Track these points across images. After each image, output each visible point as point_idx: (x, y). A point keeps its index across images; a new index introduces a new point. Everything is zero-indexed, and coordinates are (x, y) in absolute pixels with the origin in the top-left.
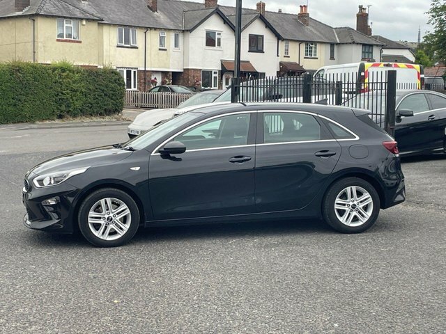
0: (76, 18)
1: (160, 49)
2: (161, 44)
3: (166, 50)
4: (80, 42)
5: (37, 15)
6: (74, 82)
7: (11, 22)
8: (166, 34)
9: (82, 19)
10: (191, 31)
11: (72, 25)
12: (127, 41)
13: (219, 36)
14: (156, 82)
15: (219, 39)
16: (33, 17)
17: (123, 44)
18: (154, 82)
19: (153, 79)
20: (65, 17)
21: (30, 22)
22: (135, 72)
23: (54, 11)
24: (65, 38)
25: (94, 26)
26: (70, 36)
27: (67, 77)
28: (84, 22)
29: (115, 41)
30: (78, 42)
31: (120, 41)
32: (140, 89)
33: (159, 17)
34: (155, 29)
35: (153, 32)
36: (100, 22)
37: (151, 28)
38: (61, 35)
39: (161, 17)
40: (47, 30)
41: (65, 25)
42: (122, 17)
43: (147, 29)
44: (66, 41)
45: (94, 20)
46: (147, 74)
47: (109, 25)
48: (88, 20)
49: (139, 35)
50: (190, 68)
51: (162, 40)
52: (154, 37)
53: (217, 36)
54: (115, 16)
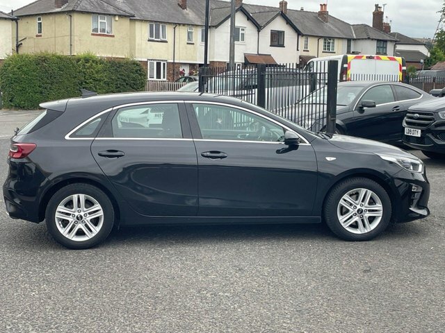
0: (110, 15)
1: (188, 43)
2: (189, 38)
3: (193, 44)
4: (113, 36)
5: (73, 11)
6: (97, 72)
7: (51, 18)
8: (194, 30)
9: (115, 15)
10: (216, 27)
11: (105, 21)
12: (157, 36)
13: (243, 32)
14: (184, 74)
15: (243, 34)
16: (70, 13)
17: (154, 38)
18: (182, 73)
19: (181, 70)
20: (99, 14)
21: (68, 17)
22: (164, 64)
23: (89, 8)
24: (99, 33)
25: (126, 22)
26: (104, 30)
27: (91, 67)
28: (117, 18)
29: (147, 35)
30: (111, 36)
31: (151, 35)
32: (169, 79)
33: (187, 14)
34: (184, 25)
35: (181, 27)
36: (132, 18)
37: (180, 24)
38: (95, 30)
39: (190, 14)
40: (83, 25)
41: (100, 21)
42: (154, 14)
43: (176, 24)
44: (100, 35)
45: (126, 16)
46: (176, 66)
47: (141, 21)
48: (120, 16)
49: (169, 30)
50: (215, 60)
51: (190, 35)
52: (182, 32)
53: (241, 32)
54: (147, 13)
